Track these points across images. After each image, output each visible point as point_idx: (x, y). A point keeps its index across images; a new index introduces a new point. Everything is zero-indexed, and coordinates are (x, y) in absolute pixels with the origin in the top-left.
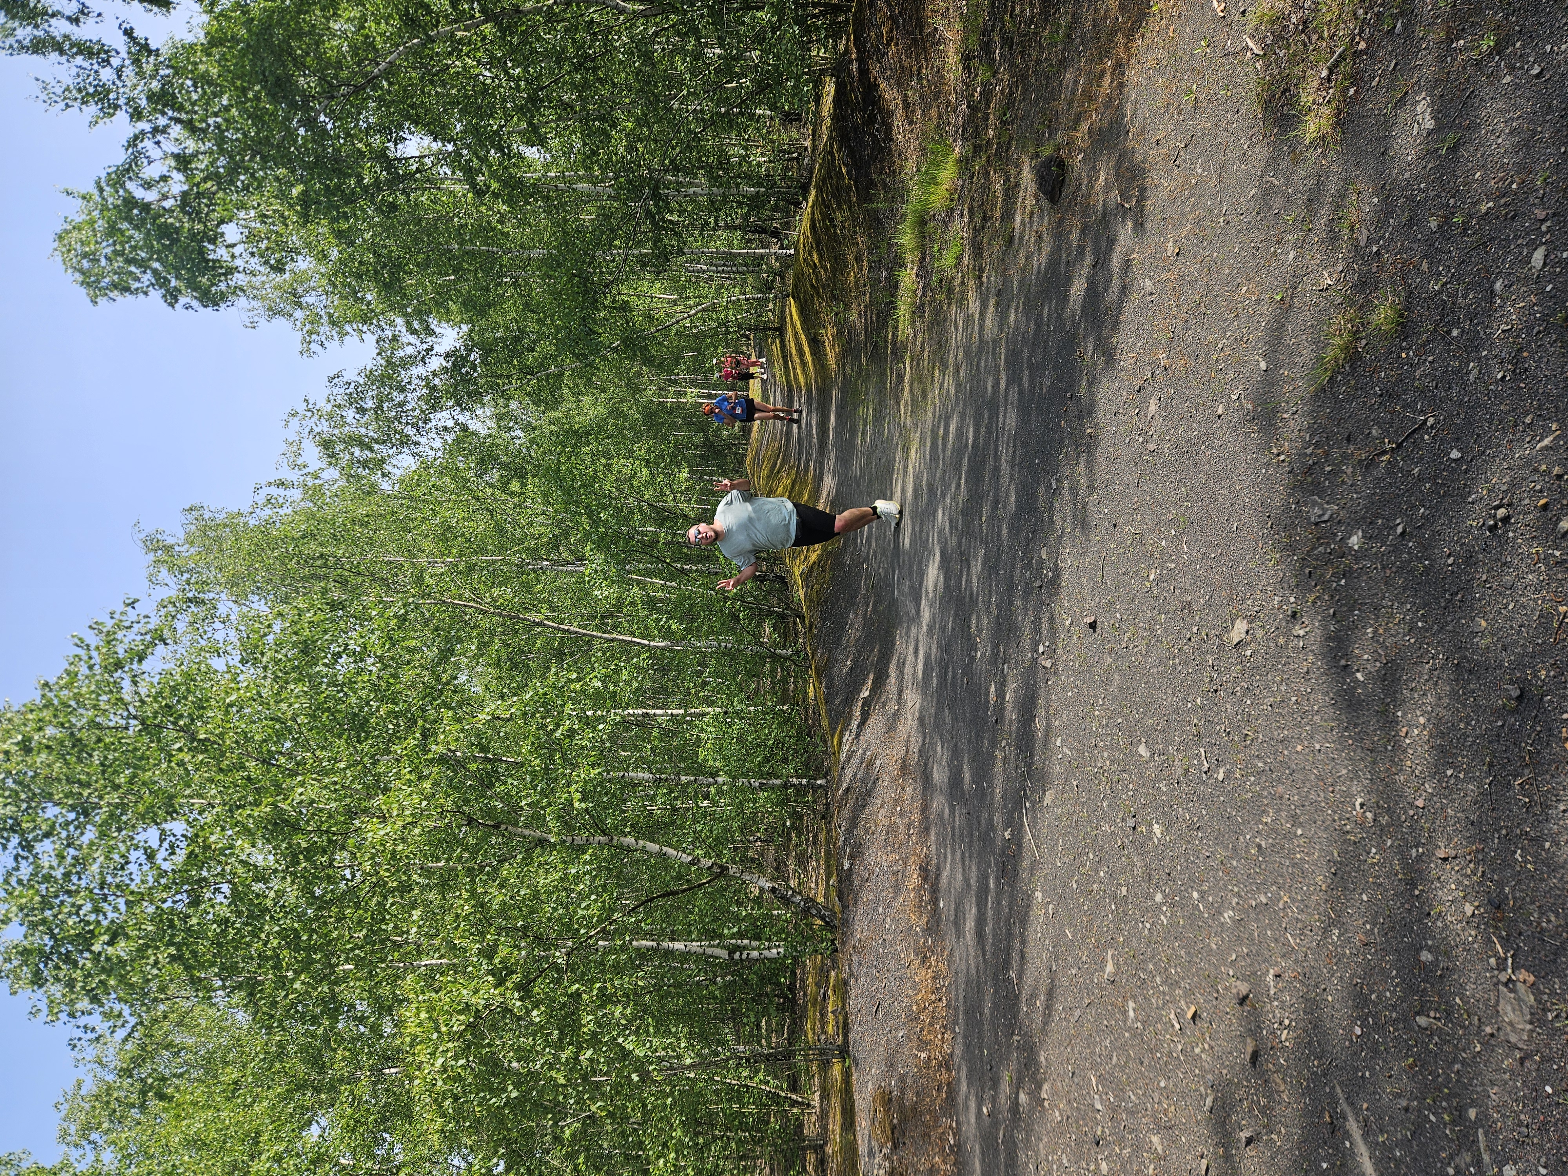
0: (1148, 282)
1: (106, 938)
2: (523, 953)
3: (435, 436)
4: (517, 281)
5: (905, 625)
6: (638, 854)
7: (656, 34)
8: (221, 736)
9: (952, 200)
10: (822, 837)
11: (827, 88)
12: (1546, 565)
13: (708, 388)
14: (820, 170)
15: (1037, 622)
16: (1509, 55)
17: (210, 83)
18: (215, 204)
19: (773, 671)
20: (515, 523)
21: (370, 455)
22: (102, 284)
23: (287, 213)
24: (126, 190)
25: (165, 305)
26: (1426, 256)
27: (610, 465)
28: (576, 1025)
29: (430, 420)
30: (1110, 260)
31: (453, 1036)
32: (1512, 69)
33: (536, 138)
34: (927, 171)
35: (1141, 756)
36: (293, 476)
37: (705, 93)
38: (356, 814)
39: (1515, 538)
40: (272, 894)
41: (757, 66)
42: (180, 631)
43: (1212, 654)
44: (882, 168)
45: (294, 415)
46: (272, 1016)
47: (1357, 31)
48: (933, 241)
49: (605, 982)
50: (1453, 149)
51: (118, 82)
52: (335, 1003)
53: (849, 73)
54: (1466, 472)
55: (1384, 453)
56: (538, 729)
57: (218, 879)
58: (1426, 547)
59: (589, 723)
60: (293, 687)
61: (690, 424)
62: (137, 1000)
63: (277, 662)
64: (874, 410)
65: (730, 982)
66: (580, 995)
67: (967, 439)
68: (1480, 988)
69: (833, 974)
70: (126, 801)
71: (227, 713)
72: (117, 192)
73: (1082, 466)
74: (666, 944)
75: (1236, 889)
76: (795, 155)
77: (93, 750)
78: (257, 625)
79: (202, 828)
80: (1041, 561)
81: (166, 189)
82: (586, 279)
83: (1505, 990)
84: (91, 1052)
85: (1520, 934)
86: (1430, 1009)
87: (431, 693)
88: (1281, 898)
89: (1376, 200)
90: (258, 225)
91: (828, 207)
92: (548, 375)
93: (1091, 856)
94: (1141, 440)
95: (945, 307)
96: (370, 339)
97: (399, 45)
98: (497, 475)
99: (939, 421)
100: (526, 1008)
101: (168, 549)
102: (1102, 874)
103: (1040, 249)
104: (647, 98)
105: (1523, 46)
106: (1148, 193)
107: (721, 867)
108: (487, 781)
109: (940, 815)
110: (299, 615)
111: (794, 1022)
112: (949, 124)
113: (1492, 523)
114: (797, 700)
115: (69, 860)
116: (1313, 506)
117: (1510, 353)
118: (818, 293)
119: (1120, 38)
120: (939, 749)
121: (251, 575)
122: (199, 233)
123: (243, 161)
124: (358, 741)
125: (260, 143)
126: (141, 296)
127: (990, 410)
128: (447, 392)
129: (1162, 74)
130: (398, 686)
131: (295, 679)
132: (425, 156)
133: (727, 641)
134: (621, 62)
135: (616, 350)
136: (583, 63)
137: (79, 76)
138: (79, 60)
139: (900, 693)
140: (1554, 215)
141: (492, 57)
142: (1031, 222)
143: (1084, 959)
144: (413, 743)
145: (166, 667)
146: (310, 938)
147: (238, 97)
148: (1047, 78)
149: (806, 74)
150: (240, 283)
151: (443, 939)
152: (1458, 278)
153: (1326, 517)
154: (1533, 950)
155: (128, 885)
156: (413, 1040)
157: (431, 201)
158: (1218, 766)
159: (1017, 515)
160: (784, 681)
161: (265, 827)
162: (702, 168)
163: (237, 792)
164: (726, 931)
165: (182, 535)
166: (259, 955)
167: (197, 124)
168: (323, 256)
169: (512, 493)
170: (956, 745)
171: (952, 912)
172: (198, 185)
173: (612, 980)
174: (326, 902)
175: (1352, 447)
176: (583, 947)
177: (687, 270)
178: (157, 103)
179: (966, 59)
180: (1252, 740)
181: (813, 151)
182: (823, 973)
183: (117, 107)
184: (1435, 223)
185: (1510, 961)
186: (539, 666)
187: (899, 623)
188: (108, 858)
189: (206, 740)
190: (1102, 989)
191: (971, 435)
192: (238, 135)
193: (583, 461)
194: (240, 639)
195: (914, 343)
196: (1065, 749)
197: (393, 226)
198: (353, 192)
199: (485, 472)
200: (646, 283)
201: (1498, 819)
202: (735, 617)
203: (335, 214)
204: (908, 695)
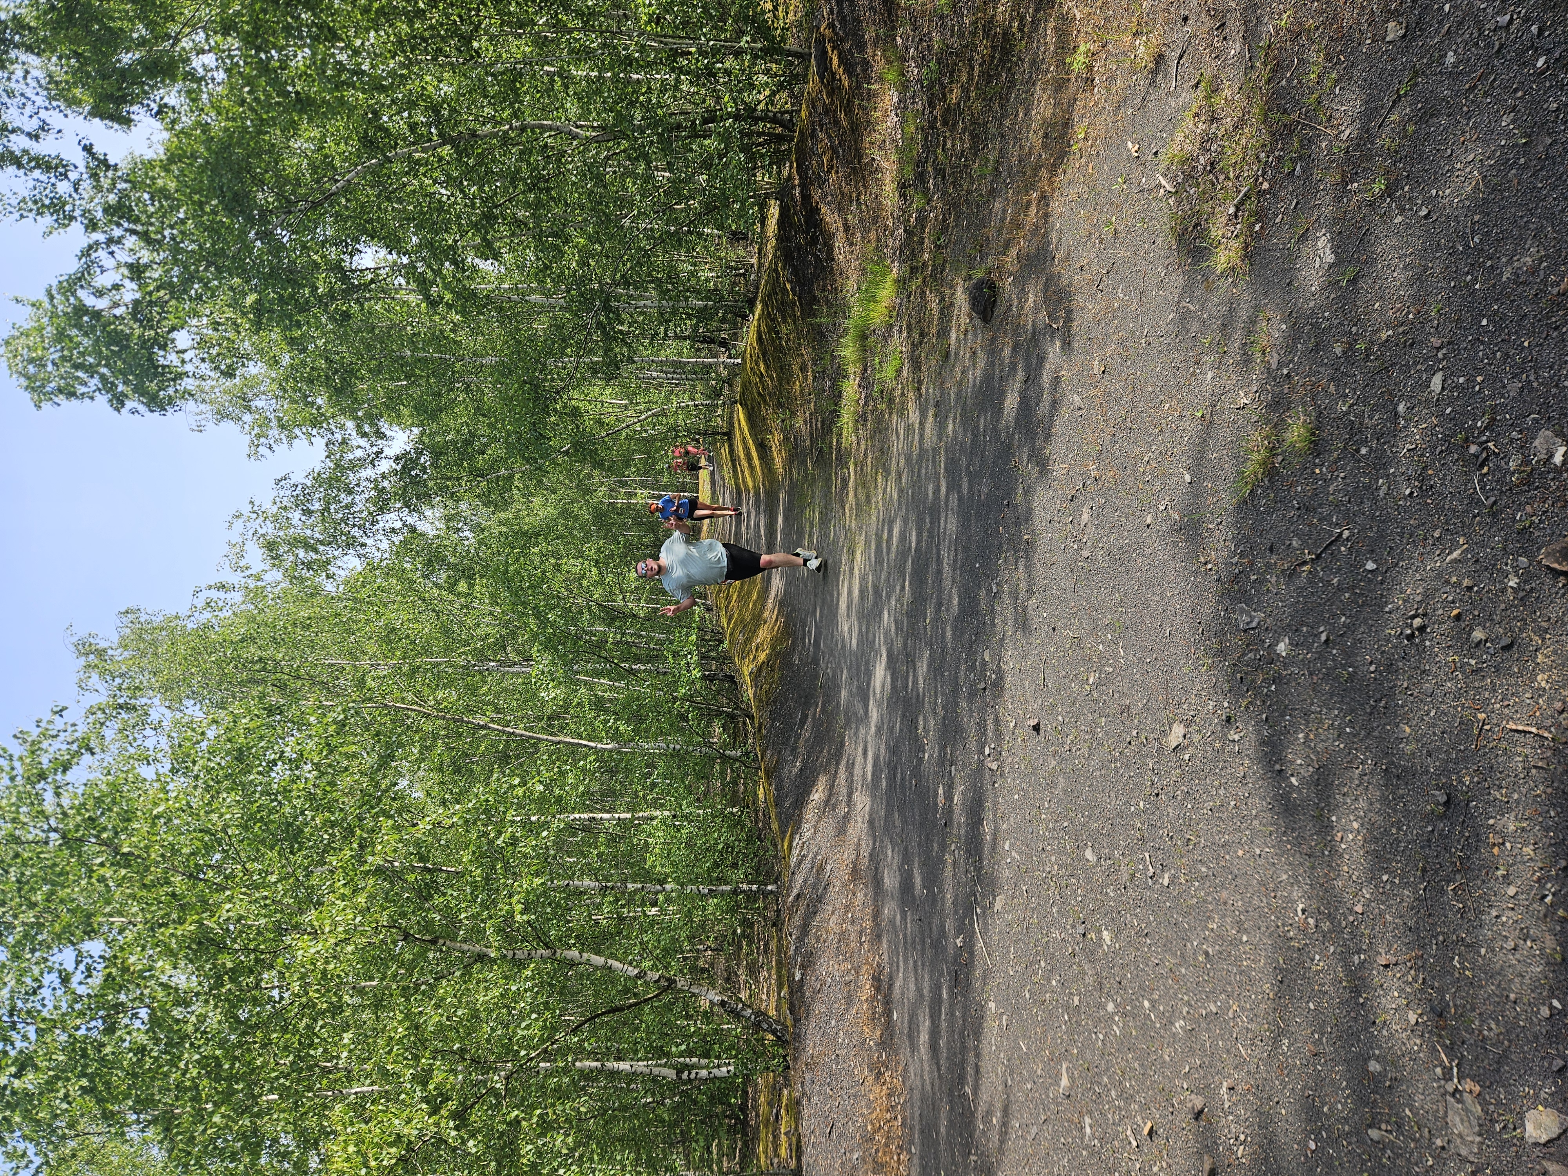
0: (1077, 398)
1: (13, 1069)
2: (460, 1077)
3: (382, 537)
4: (469, 386)
5: (854, 726)
6: (582, 968)
7: (608, 158)
8: (146, 849)
9: (891, 317)
10: (773, 945)
11: (772, 210)
12: (1463, 673)
13: (658, 489)
14: (765, 286)
15: (982, 725)
16: (1399, 198)
17: (167, 198)
18: (167, 312)
19: (723, 773)
20: (461, 624)
21: (314, 557)
22: (48, 389)
23: (239, 321)
24: (76, 298)
25: (111, 409)
26: (1332, 379)
27: (559, 565)
28: (515, 1156)
29: (377, 522)
30: (1041, 376)
31: (382, 1172)
32: (1402, 210)
33: (488, 251)
34: (866, 290)
35: (1088, 860)
36: (235, 579)
37: (655, 213)
38: (286, 930)
39: (1432, 647)
40: (193, 1019)
41: (704, 189)
42: (108, 739)
43: (1153, 757)
44: (825, 286)
45: (238, 516)
46: (189, 1153)
47: (1260, 173)
48: (873, 354)
49: (546, 1108)
50: (1353, 281)
51: (74, 195)
52: (256, 1137)
53: (793, 197)
54: (1382, 582)
55: (1305, 563)
56: (479, 837)
57: (137, 1004)
58: (1349, 654)
59: (531, 829)
60: (225, 795)
61: (640, 524)
62: (43, 1138)
63: (209, 770)
64: (821, 513)
65: (678, 1103)
66: (519, 1122)
67: (910, 543)
68: (1428, 1099)
69: (785, 1092)
70: (42, 920)
71: (154, 824)
72: (68, 300)
73: (1020, 570)
74: (611, 1064)
75: (1186, 998)
76: (742, 271)
77: (10, 866)
78: (190, 733)
79: (122, 949)
80: (984, 663)
81: (118, 297)
82: (537, 387)
83: (1452, 1100)
85: (1463, 1043)
86: (1381, 1121)
87: (370, 801)
88: (1230, 1007)
89: (1284, 327)
90: (210, 332)
91: (774, 320)
92: (498, 477)
93: (1043, 964)
94: (1075, 547)
95: (886, 416)
96: (320, 443)
97: (357, 165)
98: (444, 576)
99: (883, 525)
100: (462, 1138)
101: (101, 653)
102: (1054, 983)
103: (974, 364)
104: (599, 217)
105: (1411, 190)
106: (1074, 315)
107: (668, 980)
108: (425, 893)
109: (892, 922)
110: (235, 722)
111: (745, 1144)
112: (887, 246)
113: (1409, 632)
114: (746, 802)
116: (1241, 613)
117: (1416, 471)
118: (765, 401)
119: (1043, 172)
120: (889, 852)
121: (186, 680)
122: (149, 340)
123: (198, 271)
124: (292, 853)
125: (215, 255)
126: (87, 401)
127: (931, 515)
128: (396, 494)
129: (1084, 207)
130: (334, 794)
131: (227, 788)
132: (379, 268)
133: (676, 743)
134: (574, 184)
135: (567, 453)
136: (538, 183)
137: (35, 188)
138: (37, 173)
139: (850, 795)
140: (1449, 343)
141: (448, 176)
142: (965, 339)
143: (1039, 1072)
144: (349, 853)
145: (91, 777)
146: (232, 1067)
147: (195, 210)
148: (978, 206)
149: (751, 197)
150: (189, 387)
151: (375, 1063)
152: (1362, 400)
153: (1254, 624)
154: (1477, 1058)
155: (39, 1012)
157: (385, 310)
158: (1162, 870)
159: (960, 618)
160: (735, 782)
161: (189, 947)
162: (652, 282)
163: (160, 909)
164: (674, 1049)
165: (115, 639)
166: (177, 1086)
167: (153, 236)
168: (275, 362)
169: (459, 594)
170: (906, 849)
171: (906, 1025)
172: (150, 293)
173: (553, 1105)
174: (251, 1027)
175: (1275, 557)
176: (523, 1069)
177: (637, 378)
178: (113, 215)
179: (903, 187)
180: (1195, 845)
181: (759, 268)
182: (775, 1091)
183: (72, 218)
184: (1340, 349)
185: (1455, 1070)
186: (483, 769)
187: (848, 723)
188: (19, 982)
189: (130, 854)
190: (1058, 1104)
191: (914, 539)
192: (193, 247)
193: (532, 561)
194: (171, 747)
195: (858, 450)
196: (1014, 854)
197: (346, 333)
198: (307, 302)
199: (432, 573)
200: (597, 389)
201: (1434, 925)
202: (683, 718)
203: (288, 322)
204: (858, 797)
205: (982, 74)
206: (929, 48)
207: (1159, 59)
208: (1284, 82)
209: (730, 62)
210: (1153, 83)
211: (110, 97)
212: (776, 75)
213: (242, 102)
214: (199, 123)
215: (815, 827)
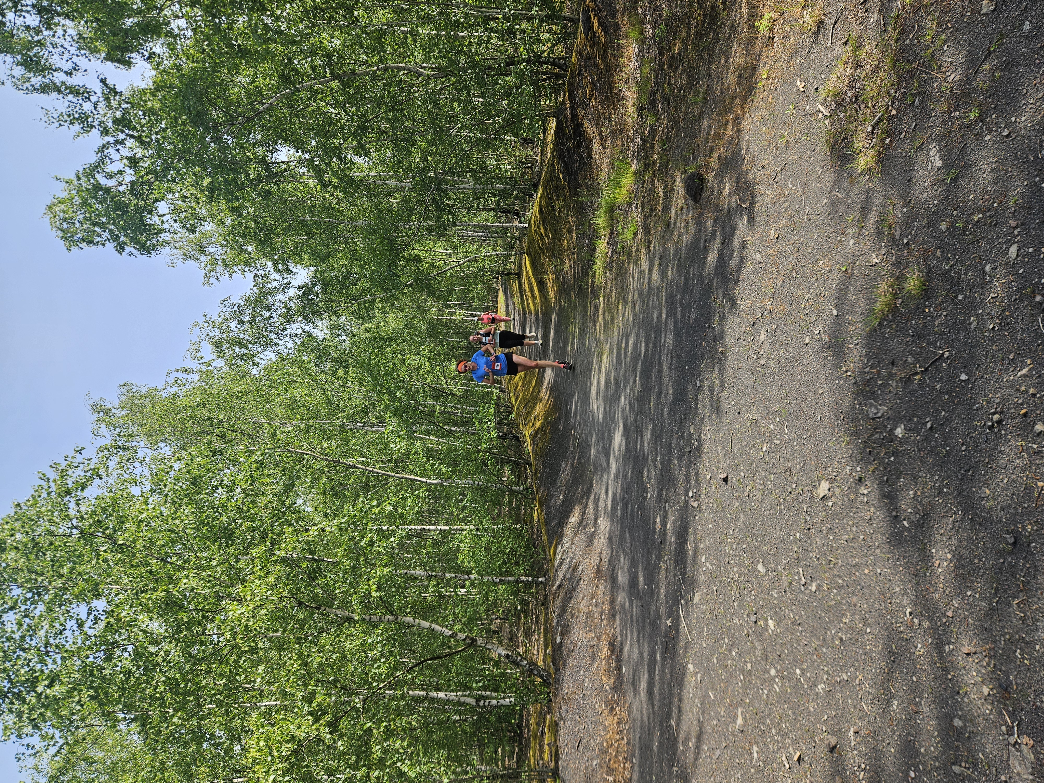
0: (758, 255)
1: (46, 683)
2: (333, 698)
3: (289, 340)
4: (347, 240)
5: (599, 473)
6: (415, 629)
7: (441, 89)
8: (134, 542)
9: (630, 197)
10: (542, 618)
11: (551, 124)
12: (1028, 454)
13: (471, 310)
14: (545, 175)
15: (687, 476)
16: (988, 122)
17: (154, 114)
18: (153, 189)
19: (510, 502)
20: (339, 398)
21: (245, 352)
22: (75, 238)
23: (199, 196)
24: (94, 178)
25: (116, 252)
26: (939, 247)
27: (404, 360)
28: (368, 752)
29: (286, 329)
30: (733, 240)
31: (282, 759)
32: (990, 131)
33: (362, 151)
34: (614, 179)
35: (759, 572)
36: (193, 365)
37: (472, 126)
38: (223, 597)
39: (1006, 435)
40: (162, 653)
41: (506, 110)
42: (111, 468)
43: (806, 504)
44: (586, 176)
45: (196, 325)
46: (157, 741)
47: (890, 103)
48: (618, 222)
49: (389, 721)
50: (955, 180)
51: (94, 111)
52: (201, 732)
53: (565, 115)
54: (972, 389)
55: (916, 374)
56: (349, 540)
57: (126, 642)
58: (947, 438)
59: (384, 535)
60: (185, 508)
61: (458, 333)
62: (65, 727)
63: (175, 491)
64: (580, 329)
65: (476, 721)
66: (371, 730)
67: (640, 351)
68: (996, 747)
69: (548, 717)
70: (66, 586)
71: (139, 526)
72: (89, 180)
73: (716, 372)
74: (433, 694)
75: (826, 669)
76: (529, 165)
77: (47, 550)
78: (163, 466)
79: (117, 606)
80: (690, 435)
81: (121, 179)
82: (392, 241)
83: (1013, 749)
84: (31, 762)
85: (1022, 710)
86: (961, 761)
87: (277, 514)
88: (857, 677)
89: (905, 210)
90: (180, 203)
91: (550, 199)
92: (365, 301)
93: (726, 640)
94: (755, 357)
95: (626, 265)
96: (250, 276)
97: (277, 93)
98: (329, 366)
99: (622, 338)
100: (334, 740)
101: (107, 412)
102: (734, 653)
103: (687, 231)
104: (435, 129)
105: (997, 117)
106: (757, 199)
107: (472, 639)
108: (313, 575)
109: (623, 606)
110: (192, 459)
111: (520, 750)
112: (629, 149)
113: (990, 424)
114: (526, 521)
115: (25, 627)
116: (871, 407)
117: (997, 312)
118: (543, 253)
119: (738, 101)
120: (622, 560)
121: (161, 431)
122: (141, 207)
123: (172, 163)
124: (227, 546)
125: (185, 152)
126: (100, 246)
127: (655, 332)
128: (298, 311)
129: (765, 125)
130: (255, 509)
131: (186, 503)
132: (290, 162)
133: (480, 480)
134: (419, 106)
135: (411, 285)
136: (395, 106)
137: (69, 107)
138: (70, 97)
139: (596, 520)
140: (1022, 224)
141: (336, 100)
142: (682, 213)
143: (722, 713)
144: (264, 548)
145: (100, 493)
146: (186, 686)
147: (172, 123)
148: (692, 124)
149: (537, 115)
150: (166, 239)
151: (278, 687)
152: (960, 262)
153: (879, 415)
154: (1031, 721)
155: (64, 645)
156: (253, 762)
157: (294, 189)
158: (812, 581)
159: (674, 403)
160: (518, 508)
161: (160, 607)
162: (469, 172)
163: (142, 581)
164: (474, 685)
165: (117, 403)
166: (151, 697)
167: (144, 139)
168: (221, 223)
169: (338, 377)
170: (634, 558)
171: (631, 676)
172: (142, 177)
173: (394, 720)
174: (198, 660)
175: (895, 369)
176: (375, 695)
177: (458, 236)
178: (119, 125)
179: (640, 109)
180: (835, 564)
181: (541, 163)
182: (541, 716)
183: (92, 127)
184: (945, 226)
185: (1016, 728)
186: (352, 494)
187: (595, 471)
188: (52, 626)
189: (123, 544)
190: (735, 736)
191: (643, 348)
192: (171, 147)
193: (386, 357)
194: (151, 475)
195: (606, 287)
196: (708, 564)
197: (267, 204)
198: (243, 183)
199: (321, 363)
200: (431, 243)
201: (1003, 627)
202: (484, 463)
203: (231, 197)
204: (601, 521)
205: (696, 33)
206: (660, 15)
207: (820, 24)
208: (908, 42)
209: (525, 25)
210: (815, 41)
211: (118, 48)
212: (555, 33)
213: (203, 51)
214: (175, 64)
215: (572, 540)
